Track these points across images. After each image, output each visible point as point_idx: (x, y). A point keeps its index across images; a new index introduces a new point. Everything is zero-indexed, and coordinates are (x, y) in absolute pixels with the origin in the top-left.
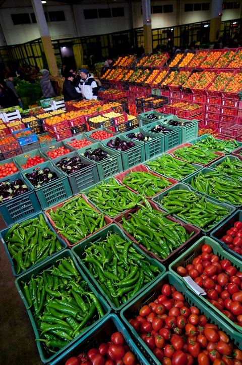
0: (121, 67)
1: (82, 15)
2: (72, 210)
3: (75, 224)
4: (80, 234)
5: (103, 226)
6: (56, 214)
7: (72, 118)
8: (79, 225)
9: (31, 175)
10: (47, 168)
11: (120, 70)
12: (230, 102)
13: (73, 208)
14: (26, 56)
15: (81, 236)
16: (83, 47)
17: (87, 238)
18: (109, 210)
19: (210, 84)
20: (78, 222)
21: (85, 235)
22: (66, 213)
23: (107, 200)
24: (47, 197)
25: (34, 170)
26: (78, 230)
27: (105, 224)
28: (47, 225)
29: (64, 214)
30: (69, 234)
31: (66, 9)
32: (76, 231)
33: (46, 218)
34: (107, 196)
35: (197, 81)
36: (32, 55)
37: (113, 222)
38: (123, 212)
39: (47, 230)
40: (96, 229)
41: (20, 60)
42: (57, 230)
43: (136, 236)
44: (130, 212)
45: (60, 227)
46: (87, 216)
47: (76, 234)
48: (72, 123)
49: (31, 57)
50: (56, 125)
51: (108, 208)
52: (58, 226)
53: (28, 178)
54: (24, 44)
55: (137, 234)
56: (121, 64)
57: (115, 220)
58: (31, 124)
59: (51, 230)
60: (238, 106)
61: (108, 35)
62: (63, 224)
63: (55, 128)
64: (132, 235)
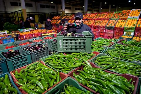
0: (55, 19)
1: (39, 6)
2: (34, 70)
3: (37, 79)
4: (41, 88)
5: (59, 81)
6: (20, 74)
7: (34, 33)
8: (40, 80)
9: (6, 53)
10: (17, 50)
11: (55, 20)
12: (102, 30)
13: (34, 68)
14: (14, 17)
15: (42, 90)
16: (39, 17)
17: (48, 91)
18: (62, 69)
19: (93, 24)
20: (39, 78)
21: (46, 88)
22: (28, 72)
23: (59, 63)
24: (15, 66)
25: (8, 51)
26: (39, 85)
27: (60, 79)
28: (11, 83)
29: (26, 73)
30: (30, 89)
31: (33, 3)
32: (37, 85)
33: (10, 77)
34: (59, 61)
35: (88, 23)
36: (17, 16)
37: (68, 77)
38: (73, 69)
39: (9, 87)
40: (55, 82)
41: (11, 17)
42: (19, 86)
43: (90, 86)
44: (77, 69)
45: (22, 84)
46: (47, 73)
47: (37, 88)
48: (34, 35)
49: (17, 17)
50: (25, 35)
51: (61, 67)
52: (21, 83)
53: (3, 55)
54: (14, 12)
55: (90, 84)
56: (55, 18)
57: (69, 75)
58: (12, 36)
59: (14, 87)
60: (105, 31)
61: (49, 13)
62: (25, 81)
63: (24, 36)
64: (86, 85)
